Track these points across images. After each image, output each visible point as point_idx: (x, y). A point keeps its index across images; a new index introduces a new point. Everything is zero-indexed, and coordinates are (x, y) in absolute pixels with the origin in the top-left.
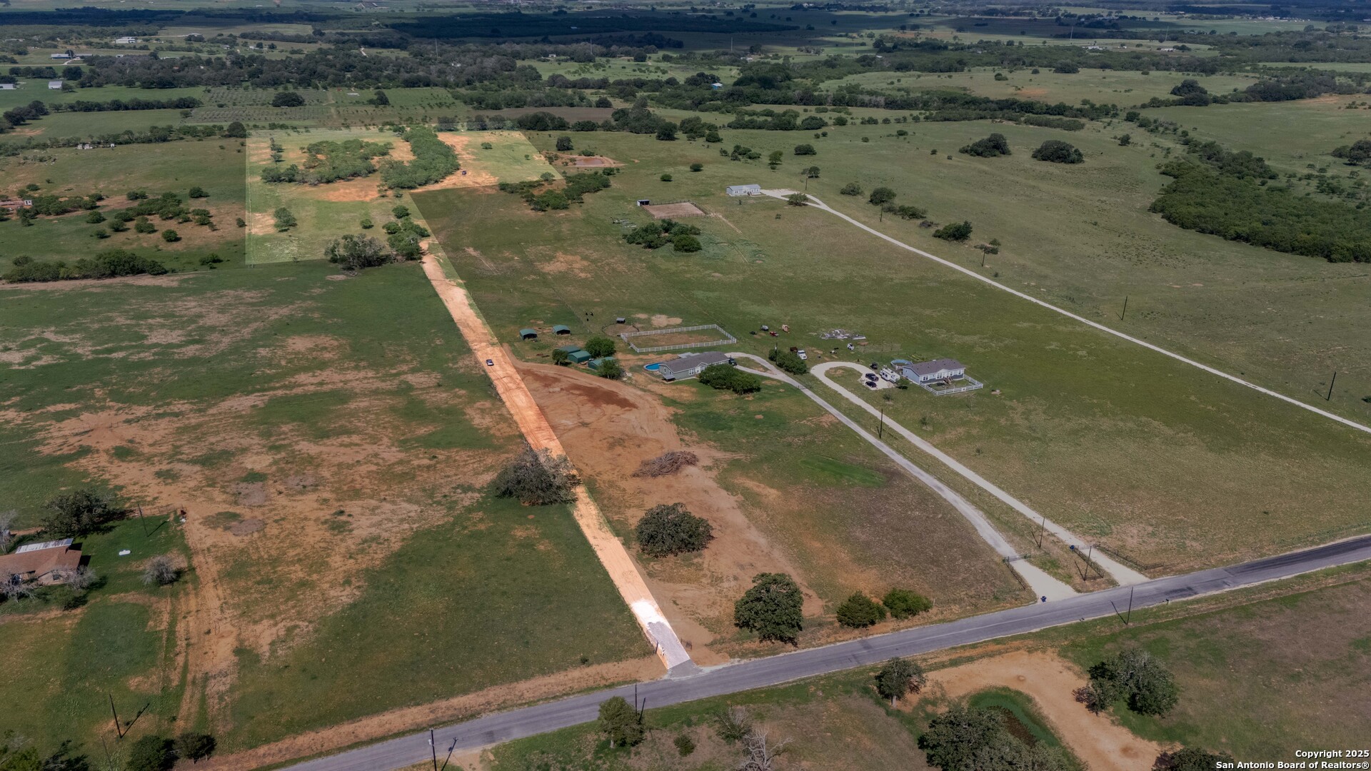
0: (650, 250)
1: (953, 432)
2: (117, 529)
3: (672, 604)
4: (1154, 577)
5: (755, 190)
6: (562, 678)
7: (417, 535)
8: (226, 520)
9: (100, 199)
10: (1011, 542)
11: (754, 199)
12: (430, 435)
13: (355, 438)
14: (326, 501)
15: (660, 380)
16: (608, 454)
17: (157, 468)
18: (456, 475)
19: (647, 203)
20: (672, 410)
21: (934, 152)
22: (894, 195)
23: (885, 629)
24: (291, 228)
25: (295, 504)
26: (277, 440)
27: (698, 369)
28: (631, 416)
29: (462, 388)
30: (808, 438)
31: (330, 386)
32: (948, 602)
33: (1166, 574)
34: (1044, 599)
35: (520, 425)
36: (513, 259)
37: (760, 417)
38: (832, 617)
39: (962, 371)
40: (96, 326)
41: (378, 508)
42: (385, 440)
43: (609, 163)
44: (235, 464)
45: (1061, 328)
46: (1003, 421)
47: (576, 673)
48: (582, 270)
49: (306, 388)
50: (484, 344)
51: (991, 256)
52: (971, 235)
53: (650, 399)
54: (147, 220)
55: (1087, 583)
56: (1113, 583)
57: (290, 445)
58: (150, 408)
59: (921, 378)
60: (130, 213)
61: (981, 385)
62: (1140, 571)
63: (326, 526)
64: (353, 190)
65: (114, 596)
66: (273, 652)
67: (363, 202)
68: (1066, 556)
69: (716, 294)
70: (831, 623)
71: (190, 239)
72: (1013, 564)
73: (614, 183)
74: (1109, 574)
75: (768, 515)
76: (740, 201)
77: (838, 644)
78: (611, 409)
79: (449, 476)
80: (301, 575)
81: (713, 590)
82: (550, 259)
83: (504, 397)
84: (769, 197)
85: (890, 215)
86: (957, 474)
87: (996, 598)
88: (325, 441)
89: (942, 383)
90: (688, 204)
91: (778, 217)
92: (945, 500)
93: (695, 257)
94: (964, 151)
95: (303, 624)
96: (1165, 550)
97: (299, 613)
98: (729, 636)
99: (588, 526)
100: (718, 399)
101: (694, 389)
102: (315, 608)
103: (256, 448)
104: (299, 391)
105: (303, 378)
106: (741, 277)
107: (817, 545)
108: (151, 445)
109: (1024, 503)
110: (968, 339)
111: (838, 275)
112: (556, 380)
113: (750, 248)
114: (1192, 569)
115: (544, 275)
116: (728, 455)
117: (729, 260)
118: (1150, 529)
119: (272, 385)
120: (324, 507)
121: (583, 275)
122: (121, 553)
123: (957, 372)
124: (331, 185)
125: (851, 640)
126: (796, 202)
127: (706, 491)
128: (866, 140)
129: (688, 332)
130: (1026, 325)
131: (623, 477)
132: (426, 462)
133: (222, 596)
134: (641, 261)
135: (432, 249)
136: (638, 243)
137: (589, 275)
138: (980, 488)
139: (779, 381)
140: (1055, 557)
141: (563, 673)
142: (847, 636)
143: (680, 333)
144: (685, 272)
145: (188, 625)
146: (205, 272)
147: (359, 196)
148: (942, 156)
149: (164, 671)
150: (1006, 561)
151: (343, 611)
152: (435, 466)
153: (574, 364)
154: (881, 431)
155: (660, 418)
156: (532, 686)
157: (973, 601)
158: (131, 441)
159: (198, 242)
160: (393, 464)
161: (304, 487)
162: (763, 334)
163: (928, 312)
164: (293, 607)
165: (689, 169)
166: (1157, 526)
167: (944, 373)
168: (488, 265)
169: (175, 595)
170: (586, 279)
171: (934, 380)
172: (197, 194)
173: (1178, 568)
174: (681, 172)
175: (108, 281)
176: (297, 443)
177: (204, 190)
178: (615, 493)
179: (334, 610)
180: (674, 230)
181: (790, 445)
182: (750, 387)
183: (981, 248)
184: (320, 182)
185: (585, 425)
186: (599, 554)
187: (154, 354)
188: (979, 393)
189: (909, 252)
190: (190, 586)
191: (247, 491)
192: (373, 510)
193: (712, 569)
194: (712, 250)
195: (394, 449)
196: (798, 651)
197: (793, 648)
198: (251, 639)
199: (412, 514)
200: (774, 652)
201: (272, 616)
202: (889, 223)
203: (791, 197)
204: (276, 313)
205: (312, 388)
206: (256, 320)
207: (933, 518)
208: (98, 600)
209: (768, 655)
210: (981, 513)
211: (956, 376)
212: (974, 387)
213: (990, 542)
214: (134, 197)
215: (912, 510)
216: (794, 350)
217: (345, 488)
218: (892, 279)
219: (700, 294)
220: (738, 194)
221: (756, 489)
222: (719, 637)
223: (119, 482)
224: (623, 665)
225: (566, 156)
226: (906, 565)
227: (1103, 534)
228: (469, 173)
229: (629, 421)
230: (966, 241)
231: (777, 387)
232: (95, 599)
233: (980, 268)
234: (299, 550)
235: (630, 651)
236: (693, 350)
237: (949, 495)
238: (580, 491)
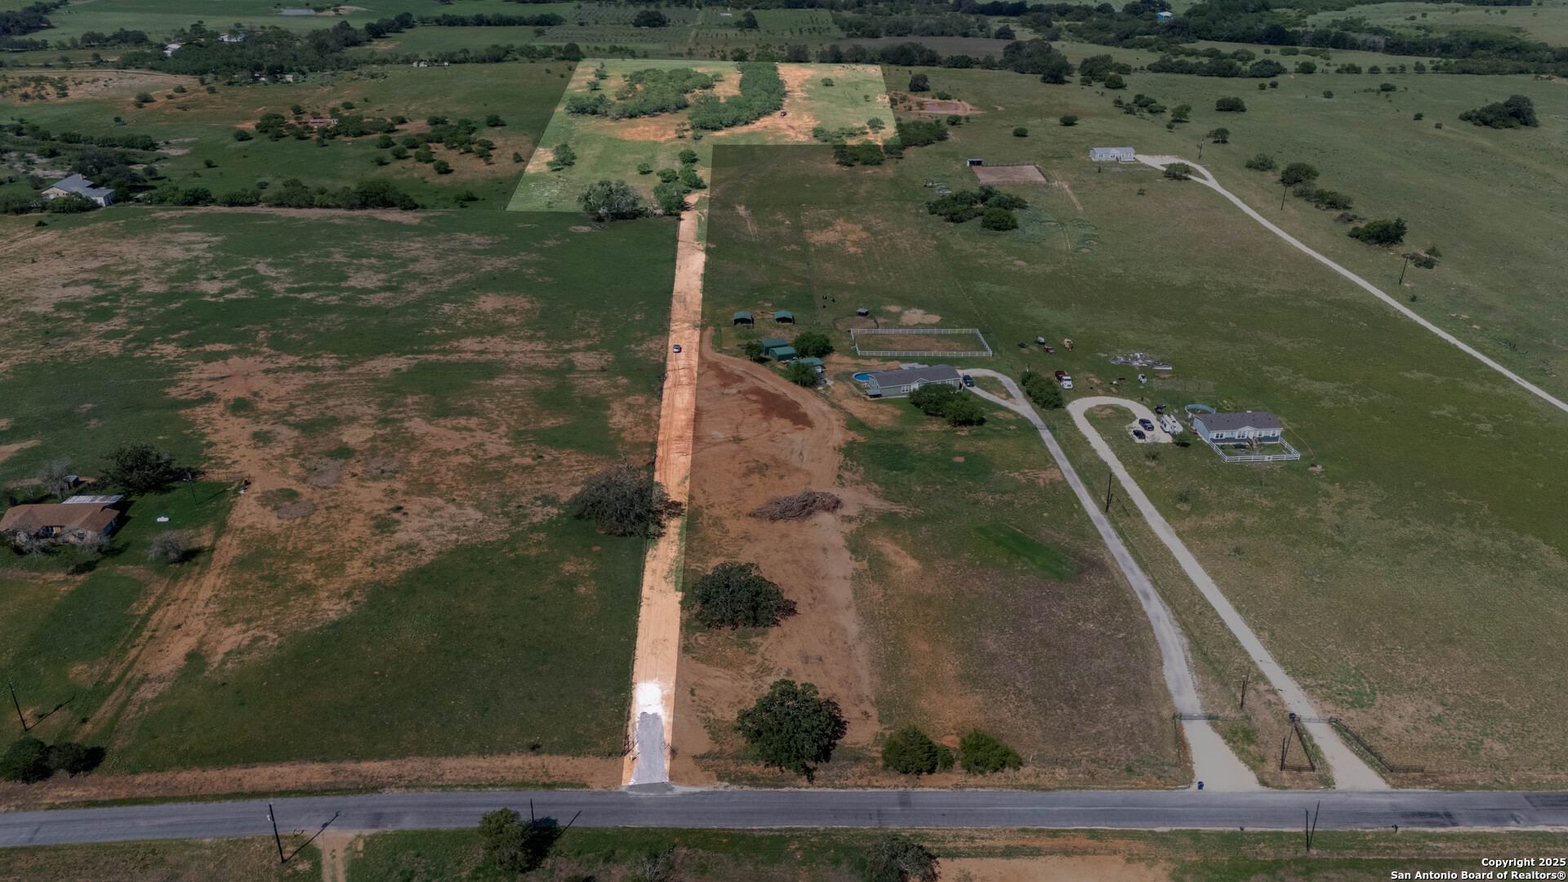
0: (952, 224)
1: (1217, 518)
2: (177, 491)
3: (687, 693)
4: (1401, 786)
5: (1126, 155)
6: (498, 763)
7: (460, 549)
8: (281, 499)
9: (403, 121)
10: (1202, 690)
11: (1122, 166)
12: (554, 429)
13: (473, 422)
14: (393, 491)
15: (862, 394)
16: (737, 483)
17: (256, 428)
18: (549, 482)
19: (979, 163)
20: (852, 435)
21: (1418, 117)
22: (1316, 174)
23: (945, 783)
24: (566, 168)
25: (360, 490)
26: (393, 413)
27: (916, 386)
28: (799, 437)
29: (625, 375)
30: (1006, 497)
31: (490, 356)
32: (1055, 762)
33: (1423, 784)
34: (1201, 786)
35: (661, 431)
36: (783, 222)
37: (960, 459)
38: (877, 752)
39: (1278, 432)
40: (311, 261)
41: (439, 509)
42: (504, 428)
43: (963, 108)
44: (333, 435)
45: (1475, 387)
46: (1301, 512)
47: (516, 761)
48: (855, 243)
49: (463, 355)
50: (687, 325)
51: (1423, 270)
52: (1406, 238)
53: (833, 417)
54: (430, 148)
55: (1285, 774)
56: (1327, 782)
57: (402, 420)
58: (297, 359)
59: (1214, 435)
60: (419, 140)
61: (1296, 455)
62: (1381, 773)
63: (372, 522)
64: (653, 127)
65: (122, 567)
66: (224, 662)
67: (655, 143)
68: (1276, 727)
69: (1004, 288)
70: (874, 760)
71: (460, 172)
72: (1186, 724)
73: (952, 134)
74: (1328, 768)
75: (885, 595)
76: (1100, 168)
77: (870, 790)
78: (780, 424)
79: (540, 483)
80: (309, 576)
81: (751, 683)
82: (825, 225)
83: (666, 393)
84: (1143, 165)
85: (1301, 202)
86: (1185, 578)
87: (1129, 770)
88: (442, 421)
89: (1241, 446)
90: (1033, 167)
91: (1141, 193)
92: (1144, 614)
93: (1005, 238)
94: (1466, 118)
95: (272, 635)
96: (1443, 748)
97: (277, 622)
98: (730, 750)
99: (654, 571)
100: (920, 429)
101: (898, 412)
102: (296, 620)
103: (367, 419)
104: (454, 357)
105: (469, 343)
106: (1049, 269)
107: (924, 647)
108: (270, 401)
109: (1259, 636)
110: (1317, 386)
111: (1183, 278)
112: (740, 379)
113: (1082, 231)
114: (1471, 785)
115: (805, 245)
116: (886, 506)
117: (1046, 244)
118: (1439, 710)
119: (431, 347)
120: (387, 499)
121: (852, 250)
122: (159, 520)
123: (1270, 433)
124: (634, 121)
125: (889, 788)
126: (1176, 174)
127: (825, 550)
128: (1329, 95)
129: (940, 335)
130: (1419, 375)
131: (737, 515)
132: (528, 461)
133: (218, 587)
134: (934, 237)
135: (698, 205)
136: (940, 215)
137: (860, 251)
138: (1208, 605)
139: (1016, 414)
140: (1258, 725)
141: (503, 757)
142: (886, 782)
143: (928, 335)
144: (982, 256)
145: (165, 614)
146: (454, 211)
147: (655, 136)
148: (1428, 122)
149: (111, 663)
150: (1177, 717)
151: (321, 629)
152: (533, 468)
153: (774, 361)
154: (1113, 500)
155: (830, 444)
156: (458, 766)
157: (1092, 767)
158: (255, 394)
159: (467, 176)
160: (491, 459)
161: (383, 472)
162: (1035, 348)
163: (1282, 342)
164: (276, 614)
165: (1058, 122)
166: (1454, 707)
167: (1250, 432)
168: (751, 228)
169: (175, 578)
170: (855, 254)
171: (1232, 439)
172: (494, 122)
173: (1448, 779)
174: (1045, 128)
175: (357, 213)
176: (410, 418)
177: (502, 118)
178: (714, 534)
179: (313, 626)
180: (991, 201)
181: (976, 503)
182: (970, 417)
183: (1412, 258)
184: (622, 116)
185: (737, 440)
186: (643, 611)
187: (341, 299)
188: (1290, 466)
189: (1301, 252)
190: (197, 569)
191: (324, 468)
192: (433, 511)
193: (767, 656)
194: (1032, 230)
195: (505, 440)
196: (811, 789)
197: (806, 783)
198: (213, 644)
199: (470, 523)
200: (777, 783)
201: (249, 621)
202: (1292, 211)
203: (1170, 166)
204: (489, 265)
205: (469, 356)
206: (465, 270)
207: (1110, 637)
208: (106, 568)
209: (767, 786)
210: (1185, 640)
211: (1267, 438)
212: (1285, 457)
213: (1172, 686)
214: (435, 121)
215: (1086, 620)
216: (1059, 375)
217: (423, 479)
218: (1256, 290)
219: (982, 287)
220: (1103, 159)
221: (892, 557)
222: (717, 748)
223: (213, 438)
224: (577, 762)
225: (916, 98)
226: (1028, 697)
227: (1357, 703)
228: (789, 115)
229: (792, 442)
230: (1394, 247)
231: (1009, 422)
232: (105, 568)
233: (1394, 286)
234: (326, 547)
235: (597, 745)
236: (922, 361)
237: (1155, 609)
238: (674, 526)
